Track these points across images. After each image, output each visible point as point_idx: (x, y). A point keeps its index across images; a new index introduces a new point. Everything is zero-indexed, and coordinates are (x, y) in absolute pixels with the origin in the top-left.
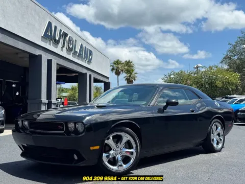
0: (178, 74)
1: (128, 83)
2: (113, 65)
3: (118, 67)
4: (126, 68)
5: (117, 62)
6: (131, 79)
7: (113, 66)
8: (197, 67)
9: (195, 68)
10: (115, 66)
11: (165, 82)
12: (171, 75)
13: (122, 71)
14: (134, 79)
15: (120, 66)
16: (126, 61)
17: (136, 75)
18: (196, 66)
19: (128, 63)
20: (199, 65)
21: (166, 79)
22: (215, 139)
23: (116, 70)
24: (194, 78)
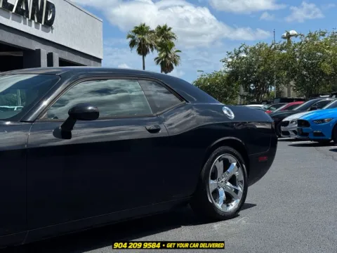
0: (253, 50)
1: (163, 70)
2: (133, 34)
3: (143, 40)
4: (159, 40)
5: (141, 30)
6: (168, 61)
7: (133, 37)
8: (289, 36)
9: (284, 38)
10: (137, 36)
11: (228, 66)
12: (240, 52)
13: (151, 46)
14: (176, 63)
15: (146, 37)
16: (159, 28)
17: (177, 54)
18: (285, 34)
19: (163, 31)
20: (292, 32)
21: (230, 60)
22: (221, 191)
23: (140, 44)
24: (278, 58)
